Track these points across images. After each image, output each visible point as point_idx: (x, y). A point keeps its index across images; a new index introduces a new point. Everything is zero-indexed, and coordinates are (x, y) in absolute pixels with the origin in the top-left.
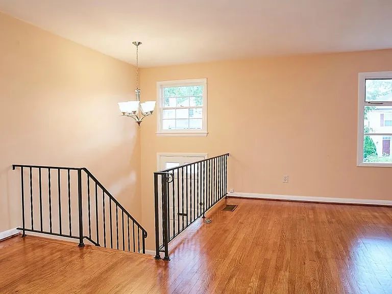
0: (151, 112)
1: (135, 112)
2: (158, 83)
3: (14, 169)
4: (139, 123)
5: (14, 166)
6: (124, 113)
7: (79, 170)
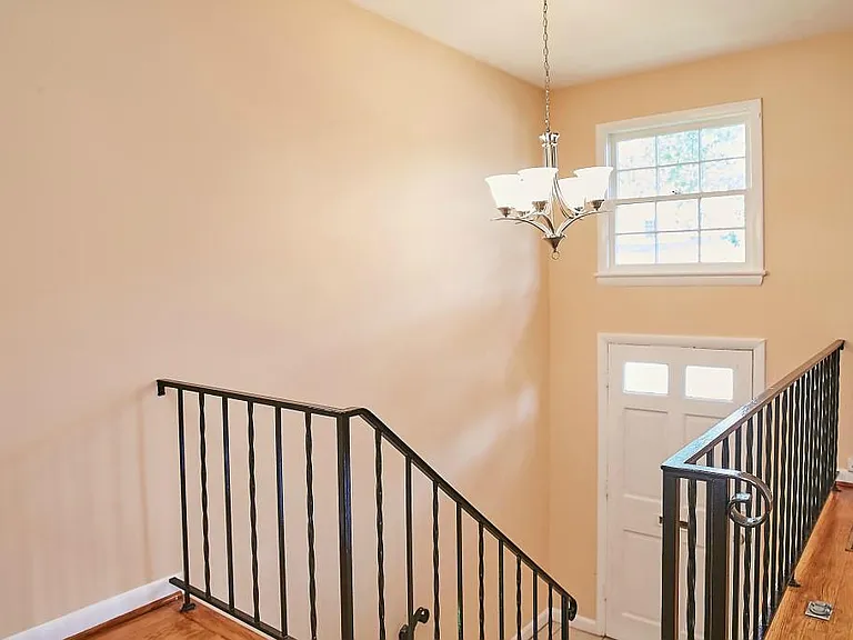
0: (597, 204)
1: (541, 206)
2: (601, 130)
3: (161, 392)
4: (554, 242)
5: (162, 386)
6: (506, 211)
7: (343, 419)
